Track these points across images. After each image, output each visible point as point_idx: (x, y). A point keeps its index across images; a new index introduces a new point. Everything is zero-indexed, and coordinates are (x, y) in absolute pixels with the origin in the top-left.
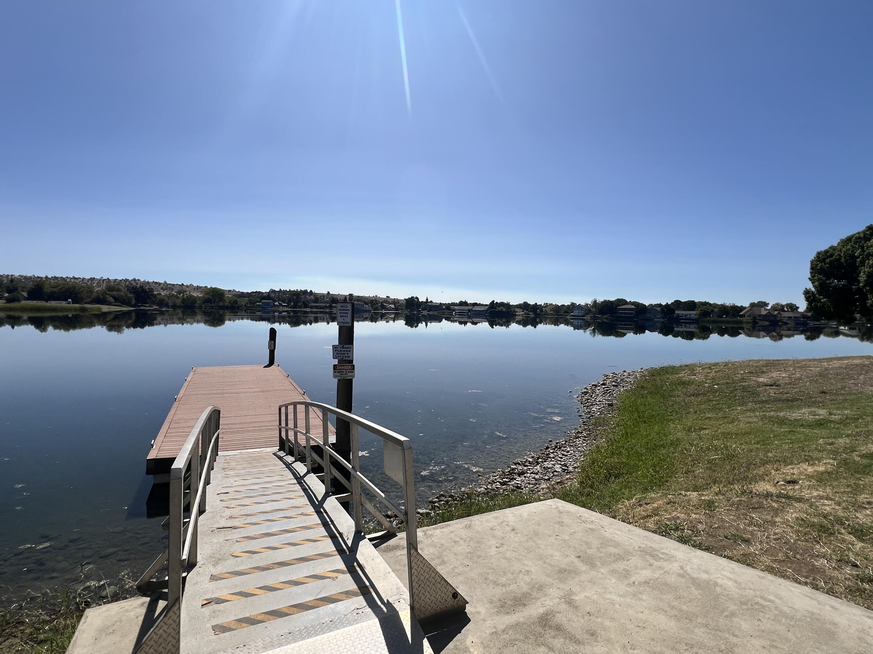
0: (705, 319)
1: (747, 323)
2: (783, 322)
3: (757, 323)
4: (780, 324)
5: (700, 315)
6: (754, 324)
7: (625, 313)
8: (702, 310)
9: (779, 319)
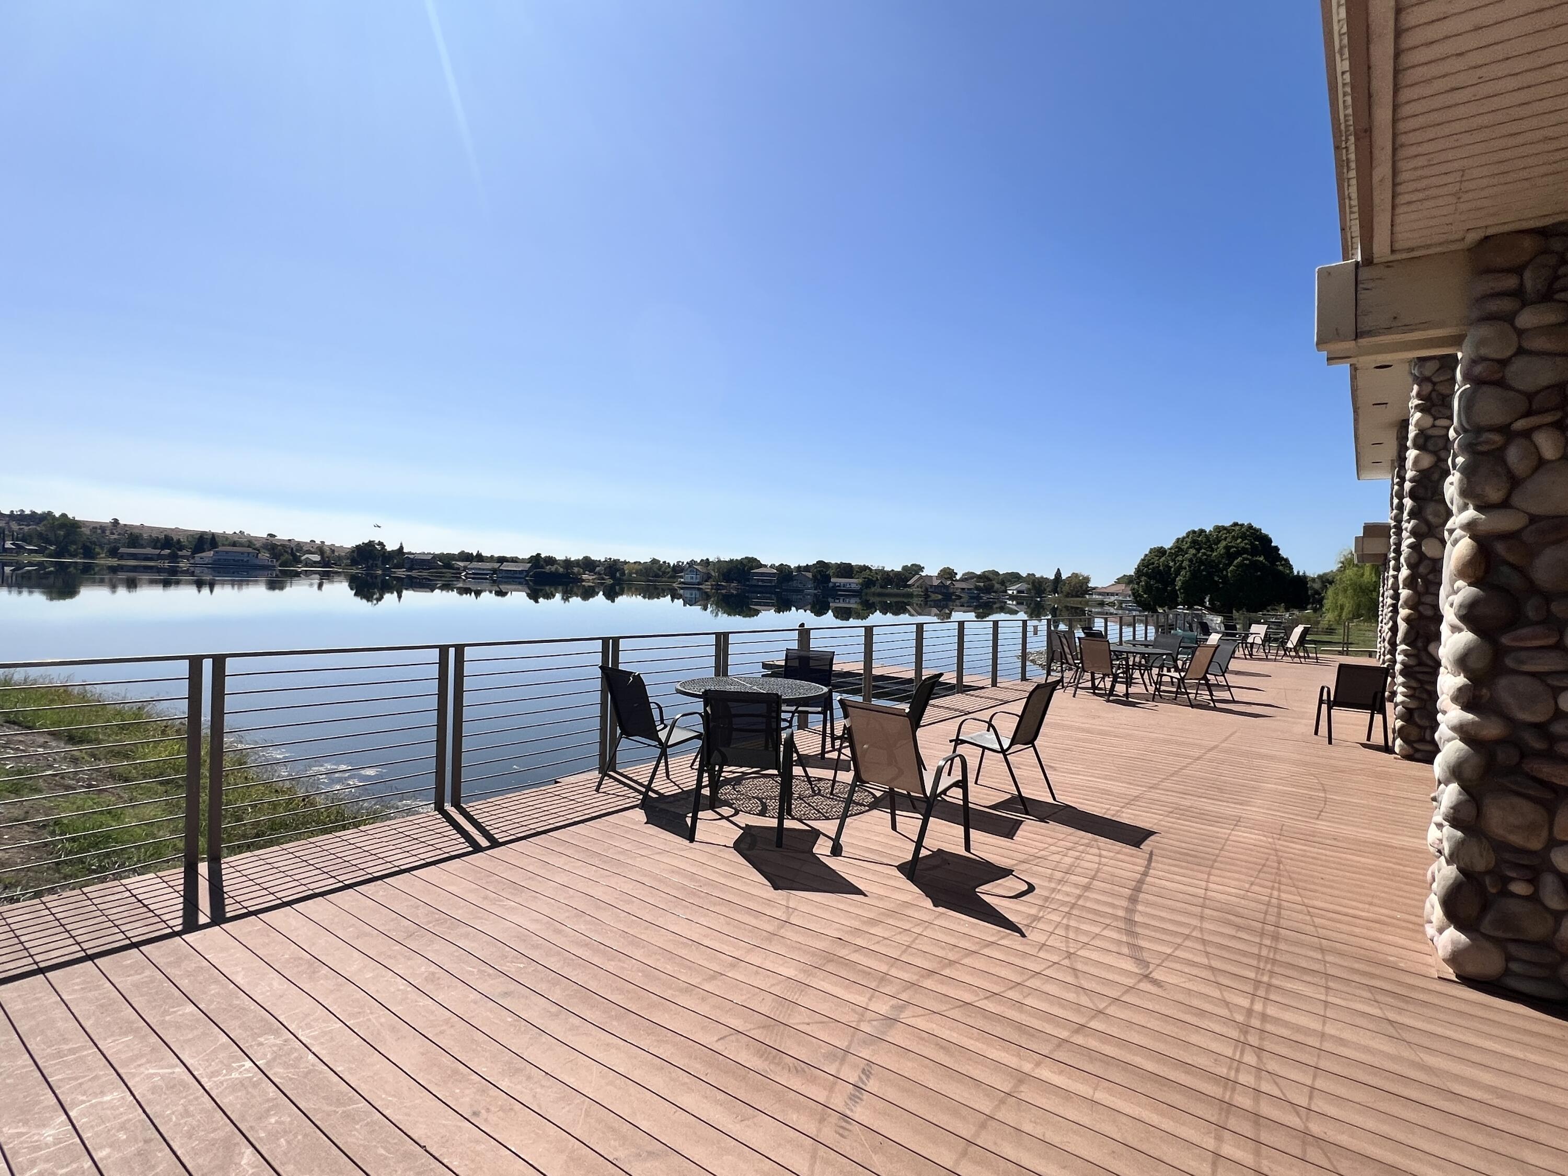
0: (868, 591)
1: (918, 596)
2: (956, 596)
3: (929, 596)
4: (954, 597)
5: (862, 584)
6: (926, 598)
7: (762, 581)
8: (865, 578)
9: (951, 591)
